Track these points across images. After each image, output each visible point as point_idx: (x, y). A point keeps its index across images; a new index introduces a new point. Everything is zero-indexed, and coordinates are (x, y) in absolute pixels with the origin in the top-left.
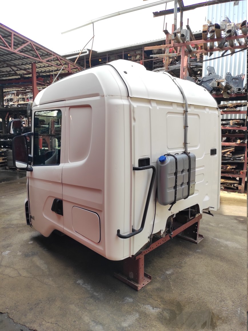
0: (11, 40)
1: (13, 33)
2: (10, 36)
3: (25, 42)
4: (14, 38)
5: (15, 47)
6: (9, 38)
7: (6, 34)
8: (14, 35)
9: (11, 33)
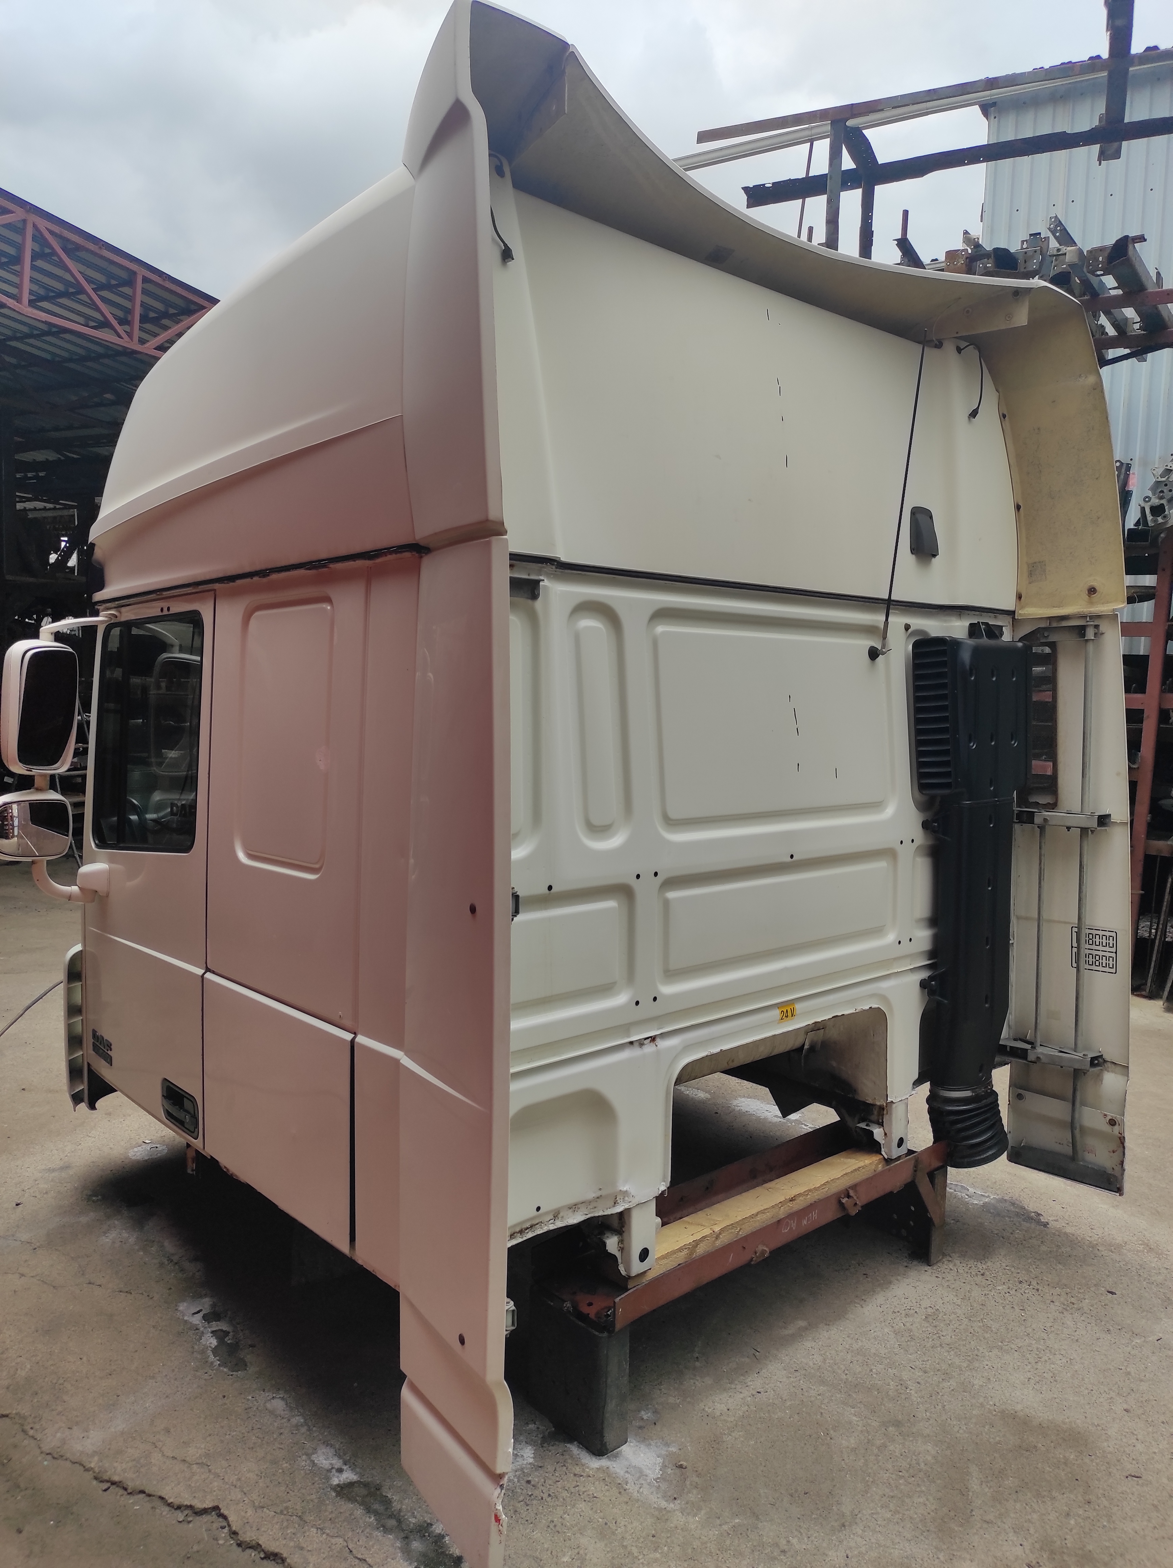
0: (131, 299)
1: (142, 272)
2: (130, 282)
3: (193, 307)
4: (144, 292)
5: (148, 326)
6: (126, 290)
7: (110, 276)
8: (145, 280)
9: (134, 273)
